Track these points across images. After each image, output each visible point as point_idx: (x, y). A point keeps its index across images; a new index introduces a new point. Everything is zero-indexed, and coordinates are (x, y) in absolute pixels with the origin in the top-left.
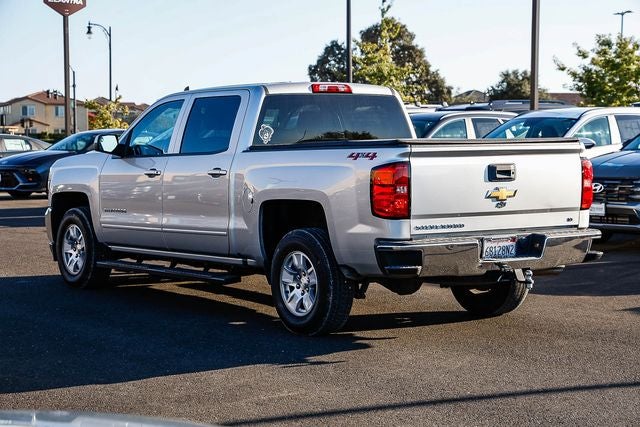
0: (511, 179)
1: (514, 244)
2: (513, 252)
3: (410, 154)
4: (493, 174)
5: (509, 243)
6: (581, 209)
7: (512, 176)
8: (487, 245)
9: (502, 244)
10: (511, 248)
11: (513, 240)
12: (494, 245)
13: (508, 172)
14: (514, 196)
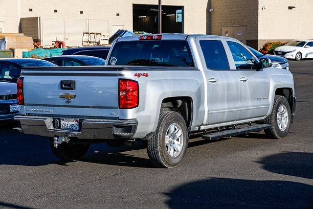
0: (72, 89)
1: (77, 123)
2: (78, 128)
5: (74, 123)
6: (120, 108)
7: (72, 87)
8: (62, 122)
9: (71, 123)
10: (76, 126)
11: (77, 121)
12: (66, 123)
13: (69, 85)
14: (74, 98)
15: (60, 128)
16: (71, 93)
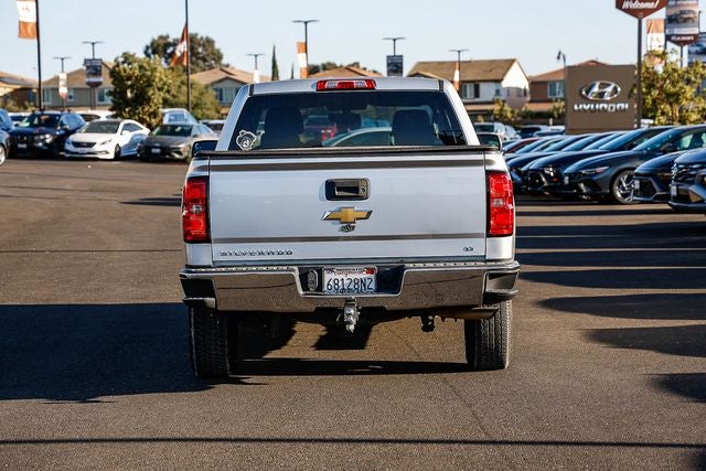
0: (361, 198)
1: (373, 276)
2: (373, 286)
3: (209, 168)
4: (332, 190)
5: (364, 275)
6: (489, 236)
7: (361, 193)
8: (327, 277)
9: (353, 276)
10: (368, 282)
11: (370, 271)
12: (339, 277)
13: (356, 189)
14: (367, 218)
15: (320, 288)
16: (358, 206)
